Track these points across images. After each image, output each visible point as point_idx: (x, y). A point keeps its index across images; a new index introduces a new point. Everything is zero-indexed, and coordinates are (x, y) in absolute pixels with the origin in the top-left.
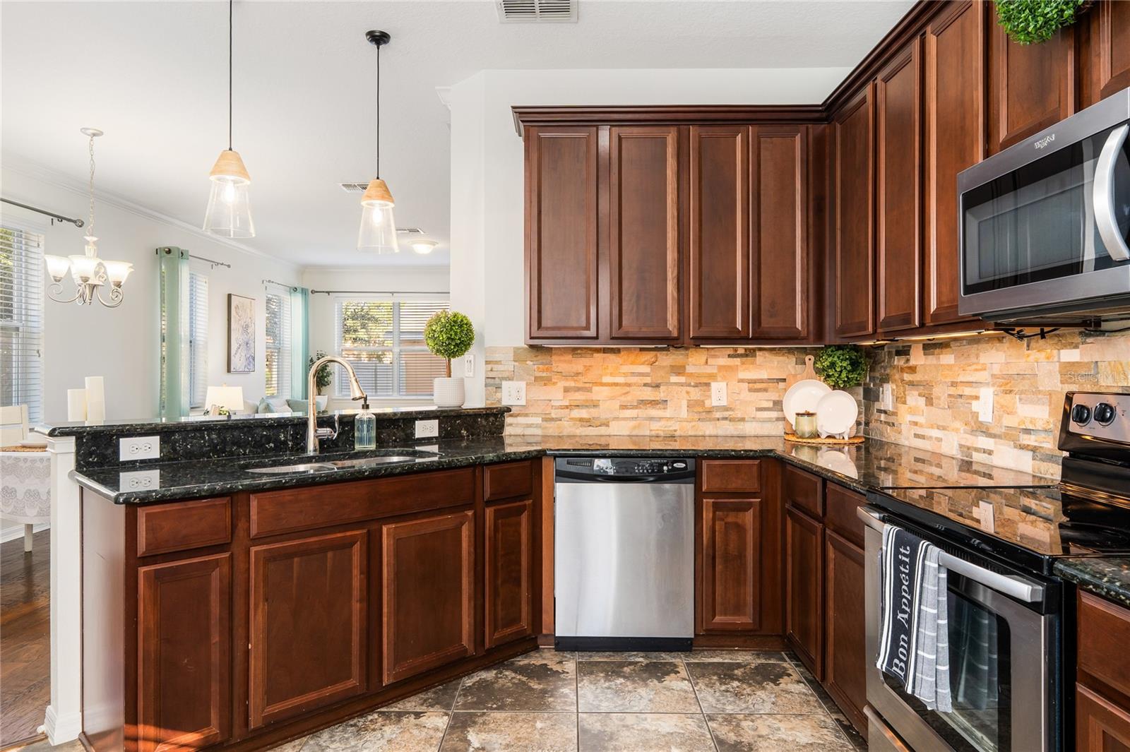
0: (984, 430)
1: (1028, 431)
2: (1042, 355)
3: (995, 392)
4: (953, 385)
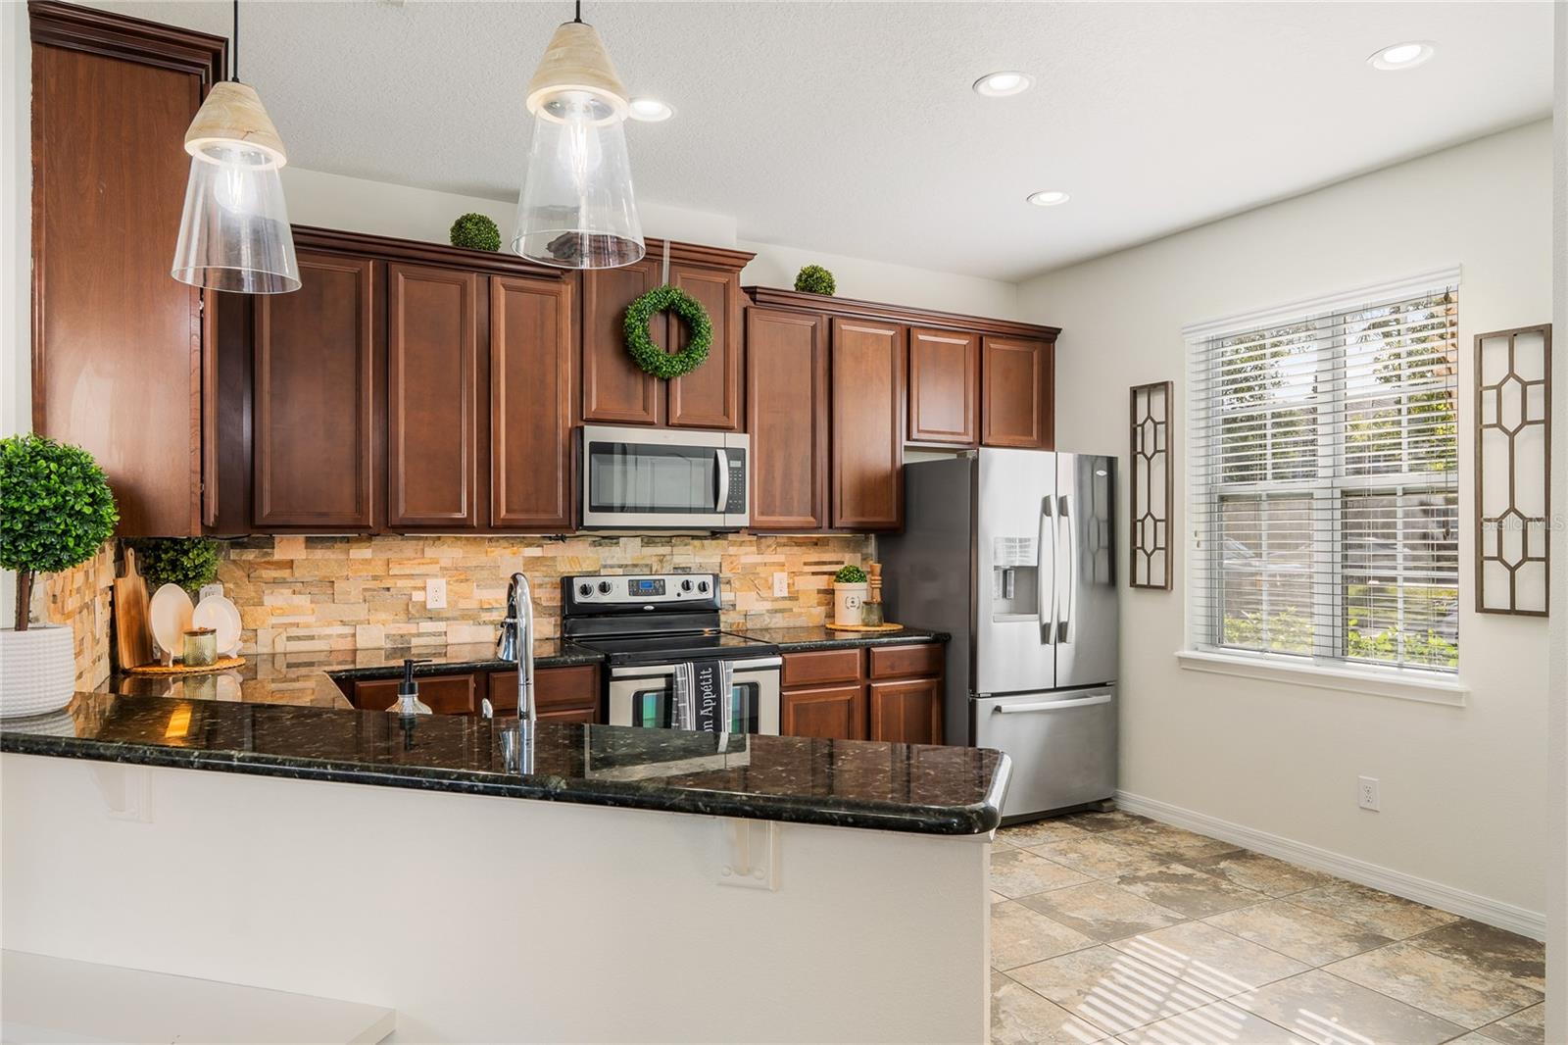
0: (433, 617)
2: (508, 551)
3: (448, 583)
4: (375, 578)
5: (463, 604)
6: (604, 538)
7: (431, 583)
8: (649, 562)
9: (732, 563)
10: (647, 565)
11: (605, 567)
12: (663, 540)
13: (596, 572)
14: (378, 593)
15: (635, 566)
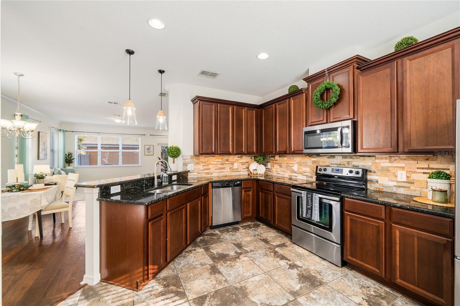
0: (295, 172)
1: (305, 172)
2: (308, 159)
3: (298, 165)
4: (287, 164)
5: (300, 171)
6: (331, 156)
7: (295, 165)
8: (345, 164)
9: (376, 165)
10: (344, 164)
11: (331, 164)
12: (350, 157)
13: (329, 165)
14: (288, 167)
15: (340, 164)
